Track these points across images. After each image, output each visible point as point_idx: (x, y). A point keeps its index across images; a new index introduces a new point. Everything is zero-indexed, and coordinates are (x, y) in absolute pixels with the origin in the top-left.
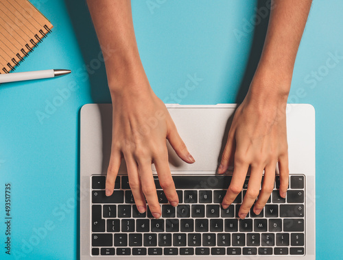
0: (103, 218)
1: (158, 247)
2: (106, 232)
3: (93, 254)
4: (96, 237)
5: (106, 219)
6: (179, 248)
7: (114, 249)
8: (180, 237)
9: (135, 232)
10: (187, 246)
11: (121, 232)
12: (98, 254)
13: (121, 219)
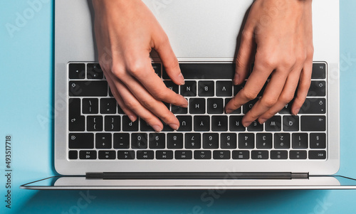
0: (82, 114)
1: (148, 149)
2: (86, 131)
3: (70, 158)
4: (73, 138)
5: (86, 115)
6: (174, 150)
7: (95, 151)
8: (175, 138)
9: (121, 131)
10: (184, 149)
11: (104, 131)
12: (76, 158)
13: (104, 115)
